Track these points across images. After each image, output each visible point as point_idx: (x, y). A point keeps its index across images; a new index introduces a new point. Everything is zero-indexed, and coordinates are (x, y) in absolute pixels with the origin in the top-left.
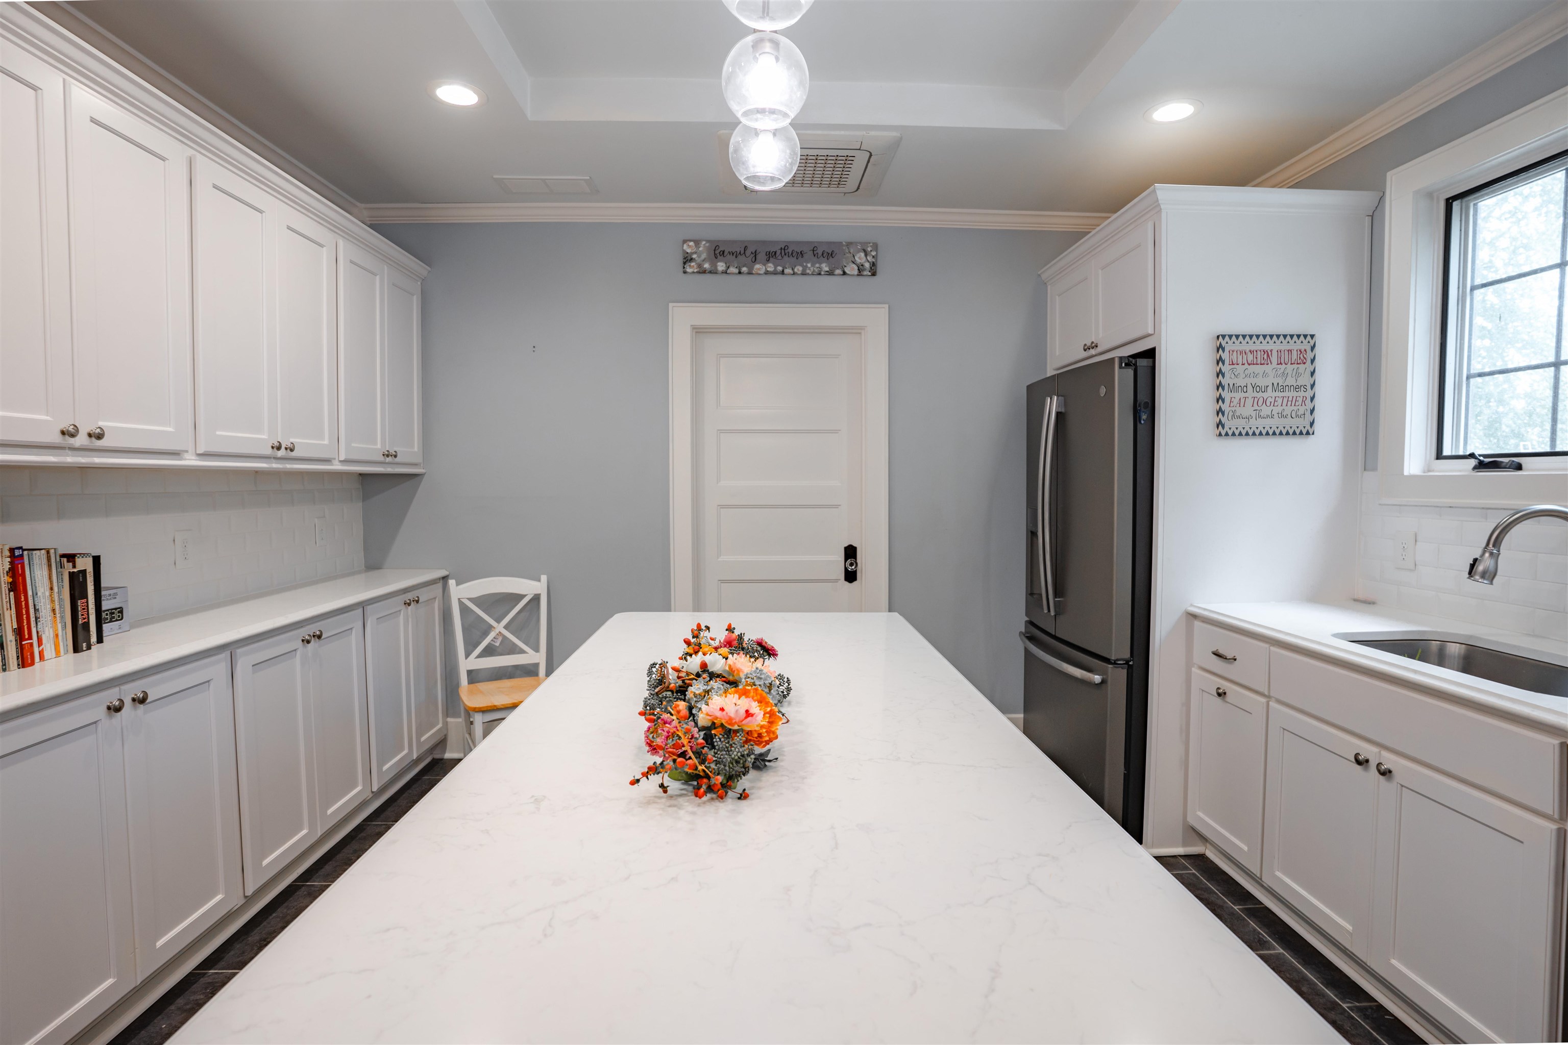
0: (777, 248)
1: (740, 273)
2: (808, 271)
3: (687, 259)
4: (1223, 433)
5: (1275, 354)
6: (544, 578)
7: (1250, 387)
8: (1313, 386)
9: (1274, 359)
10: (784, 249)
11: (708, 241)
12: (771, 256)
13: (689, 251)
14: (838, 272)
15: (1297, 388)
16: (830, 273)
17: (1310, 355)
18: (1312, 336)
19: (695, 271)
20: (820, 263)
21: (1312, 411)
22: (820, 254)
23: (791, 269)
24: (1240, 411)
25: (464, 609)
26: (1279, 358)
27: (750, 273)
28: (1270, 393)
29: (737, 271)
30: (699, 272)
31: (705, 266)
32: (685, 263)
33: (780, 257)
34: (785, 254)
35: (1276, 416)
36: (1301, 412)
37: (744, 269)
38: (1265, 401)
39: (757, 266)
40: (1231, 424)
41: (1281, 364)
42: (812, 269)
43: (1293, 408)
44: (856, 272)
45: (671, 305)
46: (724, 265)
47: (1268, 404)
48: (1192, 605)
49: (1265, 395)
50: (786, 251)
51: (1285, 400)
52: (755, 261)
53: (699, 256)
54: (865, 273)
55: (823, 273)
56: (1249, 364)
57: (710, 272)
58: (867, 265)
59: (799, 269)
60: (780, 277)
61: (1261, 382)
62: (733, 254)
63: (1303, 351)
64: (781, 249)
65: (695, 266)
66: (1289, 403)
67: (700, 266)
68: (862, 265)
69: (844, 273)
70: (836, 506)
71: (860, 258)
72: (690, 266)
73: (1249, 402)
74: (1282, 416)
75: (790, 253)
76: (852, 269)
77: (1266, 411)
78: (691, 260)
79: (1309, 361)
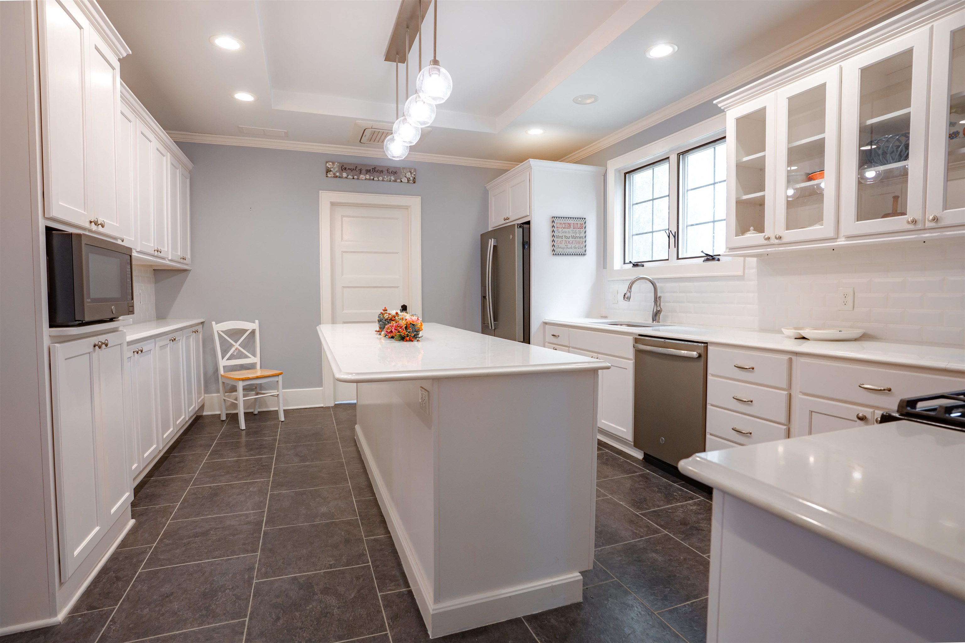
0: (371, 168)
1: (353, 178)
2: (385, 180)
3: (328, 171)
4: (555, 254)
5: (572, 224)
6: (257, 321)
7: (564, 237)
8: (585, 237)
9: (572, 226)
10: (374, 169)
11: (338, 163)
12: (368, 171)
13: (329, 167)
14: (399, 180)
15: (580, 238)
16: (395, 181)
17: (584, 226)
18: (585, 219)
19: (332, 176)
20: (391, 176)
21: (585, 246)
22: (390, 172)
23: (377, 178)
24: (560, 246)
25: (220, 337)
26: (574, 226)
27: (358, 179)
28: (571, 239)
29: (352, 178)
30: (334, 177)
31: (337, 174)
32: (327, 172)
33: (372, 172)
34: (375, 171)
35: (573, 248)
36: (581, 247)
37: (355, 177)
38: (569, 242)
39: (362, 176)
40: (558, 250)
41: (574, 228)
42: (387, 178)
43: (579, 245)
44: (407, 181)
45: (320, 191)
46: (346, 174)
47: (570, 243)
48: (545, 319)
49: (569, 240)
50: (375, 170)
51: (576, 242)
52: (361, 173)
53: (334, 169)
54: (411, 182)
55: (391, 181)
56: (563, 228)
57: (339, 177)
58: (412, 178)
59: (381, 178)
60: (372, 181)
61: (568, 235)
62: (350, 170)
63: (582, 224)
64: (373, 168)
65: (332, 174)
66: (578, 243)
67: (334, 174)
68: (409, 178)
69: (401, 181)
70: (397, 287)
71: (408, 175)
72: (330, 174)
73: (563, 242)
74: (575, 248)
75: (377, 171)
76: (405, 180)
77: (569, 246)
78: (330, 171)
79: (584, 228)
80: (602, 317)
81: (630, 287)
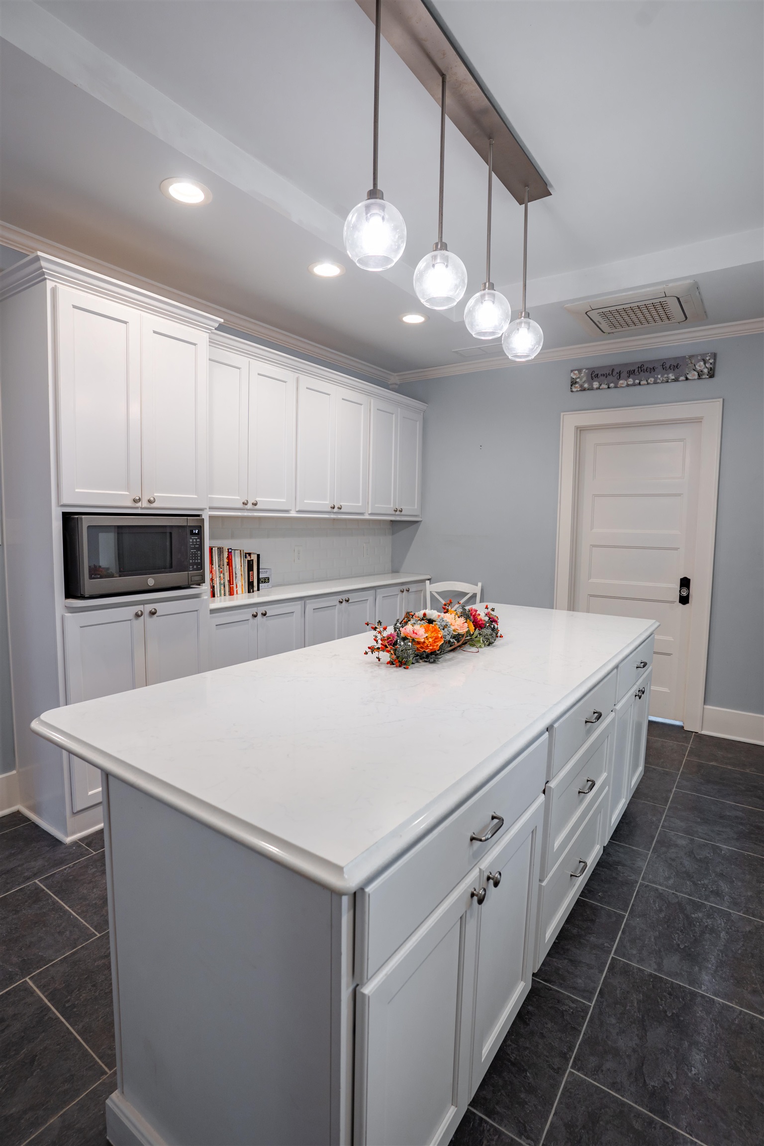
0: (635, 368)
1: (609, 388)
2: (658, 381)
3: (573, 383)
6: (480, 584)
10: (641, 367)
11: (587, 369)
12: (631, 373)
13: (574, 377)
14: (682, 378)
16: (676, 380)
19: (578, 390)
20: (668, 374)
22: (668, 367)
23: (645, 381)
27: (616, 387)
29: (607, 386)
30: (581, 390)
31: (585, 386)
32: (571, 386)
33: (638, 373)
34: (641, 371)
37: (612, 385)
39: (621, 382)
42: (661, 379)
44: (696, 377)
45: (562, 414)
46: (598, 383)
50: (642, 369)
52: (619, 378)
53: (581, 380)
54: (704, 377)
55: (670, 381)
57: (588, 389)
58: (706, 371)
59: (651, 380)
60: (639, 387)
62: (604, 375)
64: (639, 367)
65: (579, 387)
67: (581, 386)
68: (701, 371)
69: (687, 379)
70: (676, 549)
71: (700, 366)
72: (575, 387)
75: (645, 370)
76: (693, 375)
78: (576, 383)
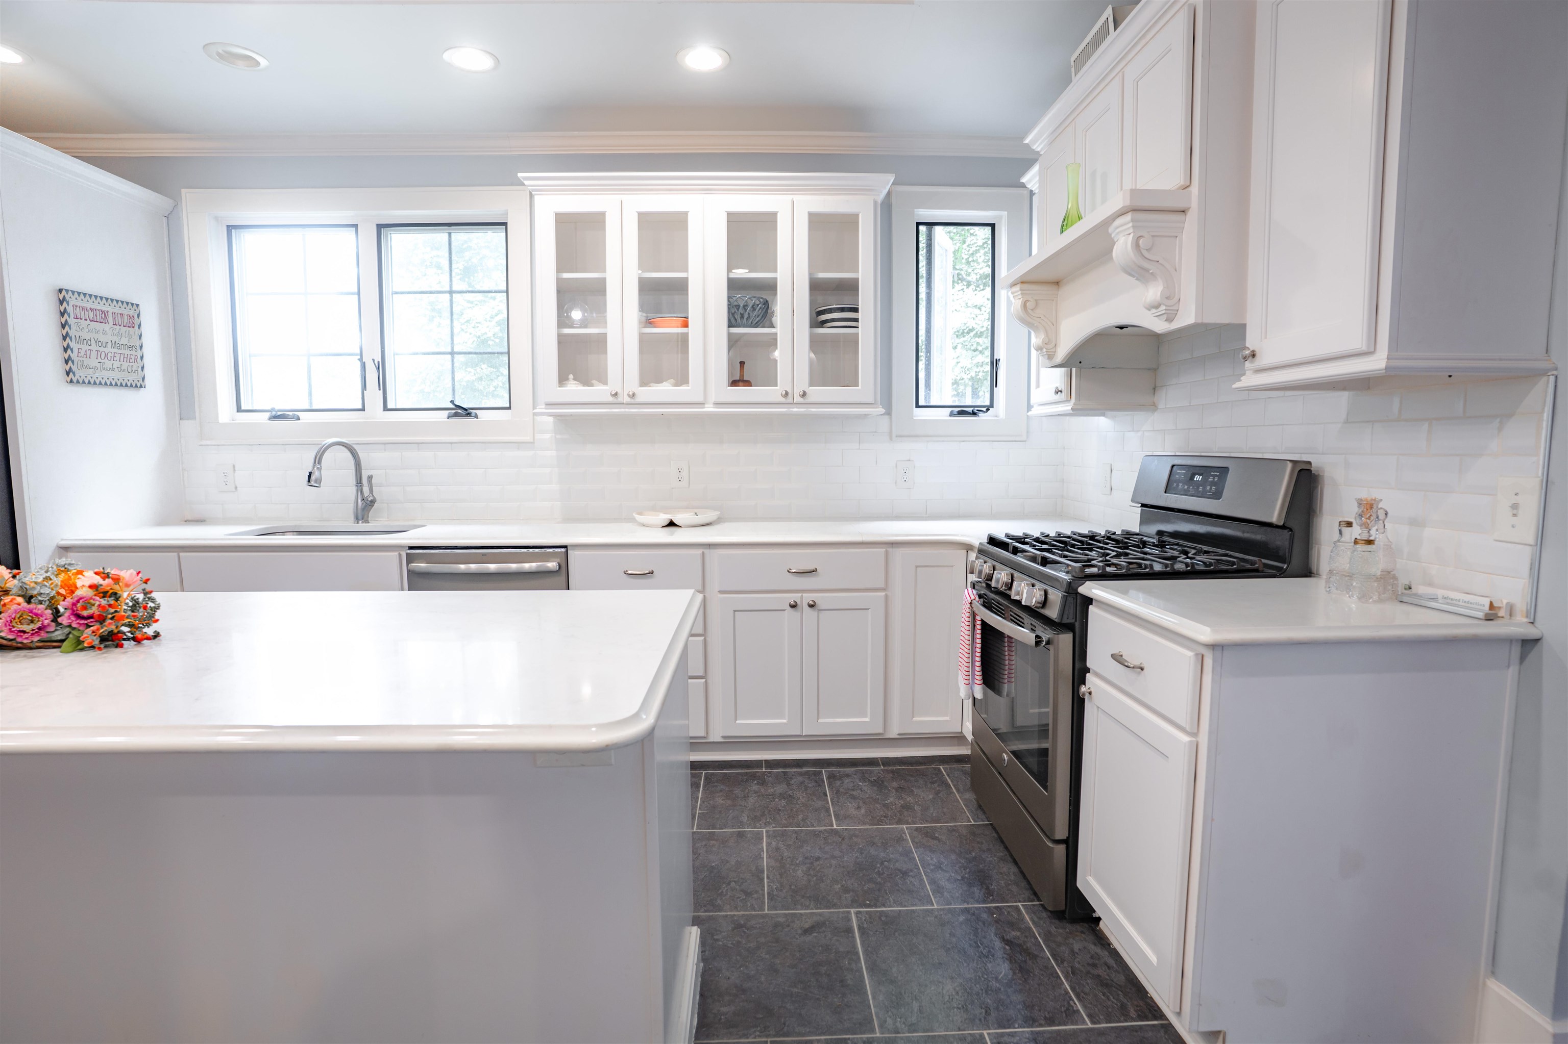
4: (75, 380)
5: (110, 315)
7: (93, 341)
8: (141, 347)
9: (110, 319)
15: (130, 347)
17: (136, 321)
18: (137, 305)
21: (143, 368)
24: (87, 362)
26: (114, 319)
28: (109, 349)
35: (116, 369)
36: (134, 369)
38: (106, 356)
40: (80, 373)
41: (116, 324)
43: (128, 364)
47: (109, 358)
48: (62, 540)
49: (106, 350)
51: (122, 357)
56: (91, 321)
61: (102, 338)
63: (131, 316)
66: (125, 359)
73: (94, 354)
74: (120, 369)
77: (108, 364)
79: (136, 327)
80: (186, 521)
81: (318, 460)
